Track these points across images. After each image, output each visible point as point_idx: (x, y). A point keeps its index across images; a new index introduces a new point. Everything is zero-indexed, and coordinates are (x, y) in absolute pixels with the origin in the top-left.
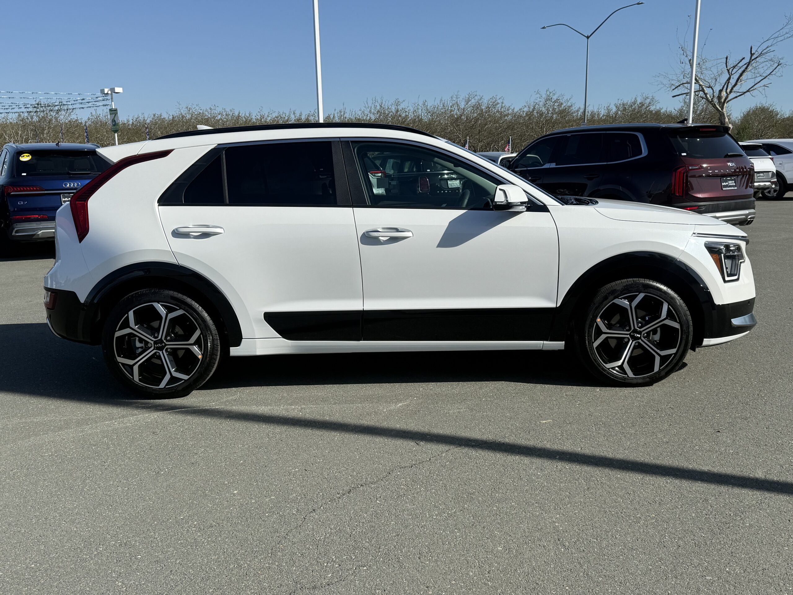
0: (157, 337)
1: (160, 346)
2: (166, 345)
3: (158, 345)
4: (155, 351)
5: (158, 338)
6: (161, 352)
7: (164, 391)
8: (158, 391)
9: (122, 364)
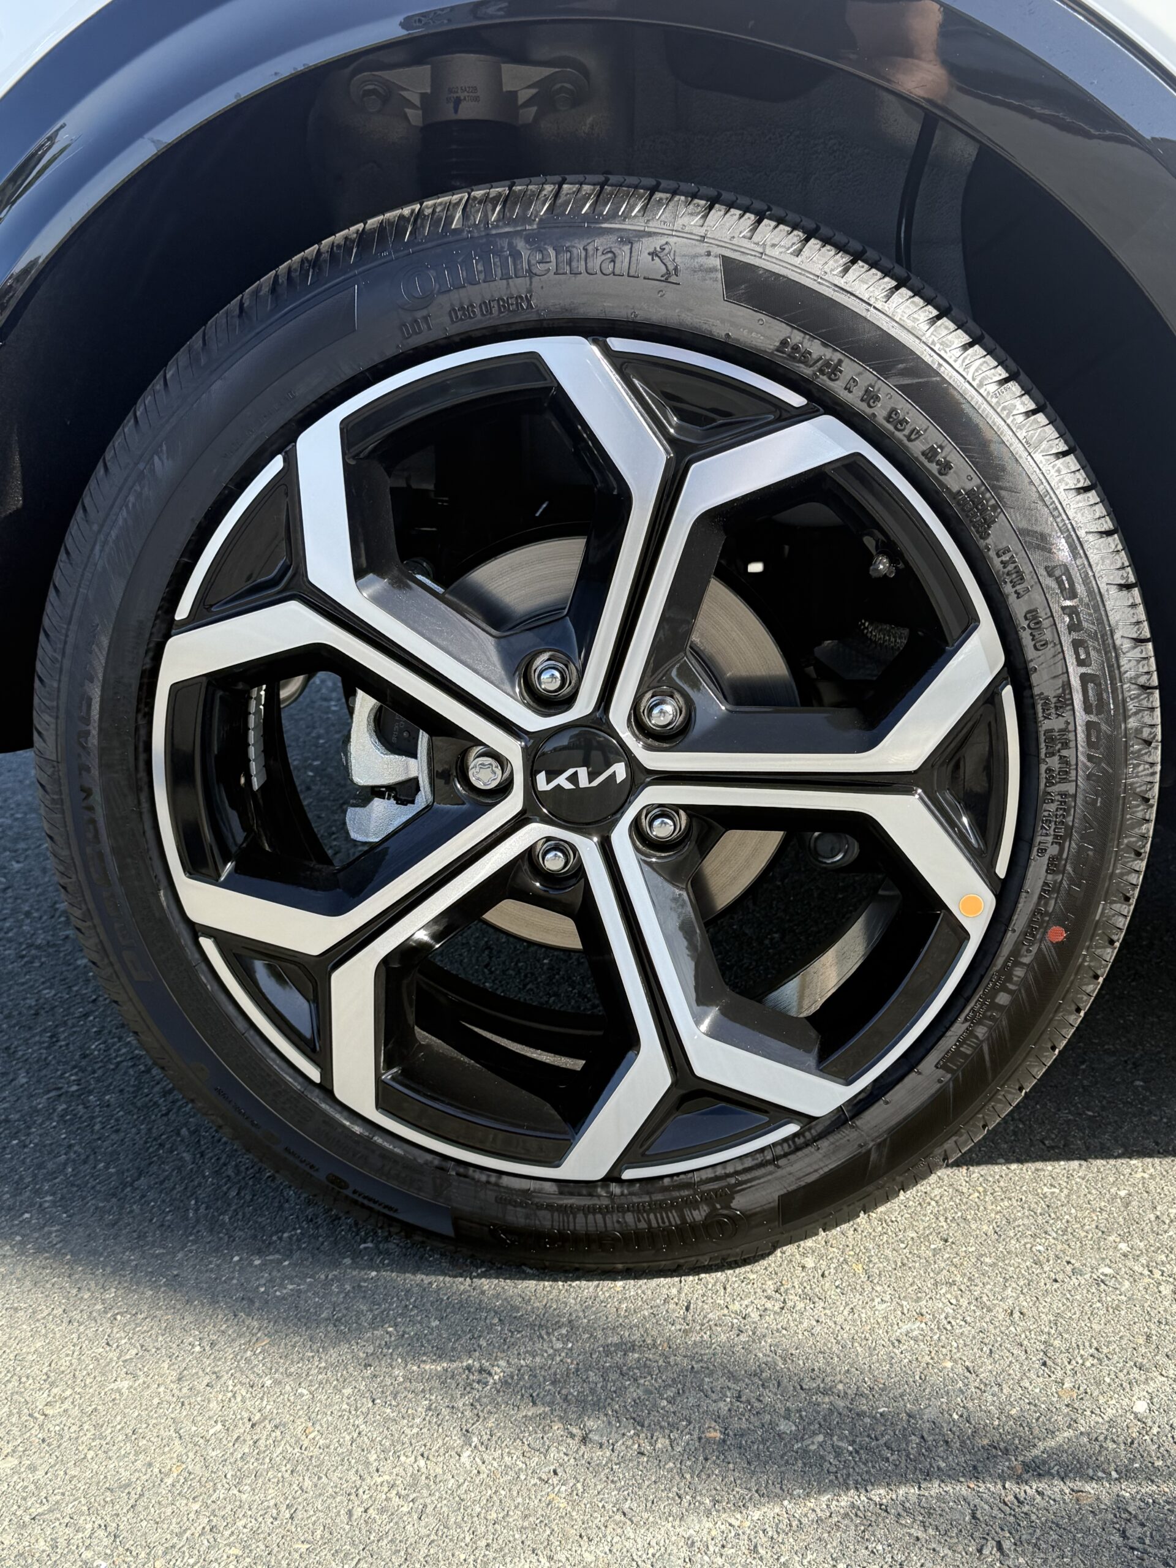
0: (563, 701)
1: (584, 782)
2: (640, 777)
3: (562, 781)
4: (533, 833)
5: (568, 702)
6: (588, 848)
7: (604, 1211)
8: (550, 1207)
9: (227, 942)
